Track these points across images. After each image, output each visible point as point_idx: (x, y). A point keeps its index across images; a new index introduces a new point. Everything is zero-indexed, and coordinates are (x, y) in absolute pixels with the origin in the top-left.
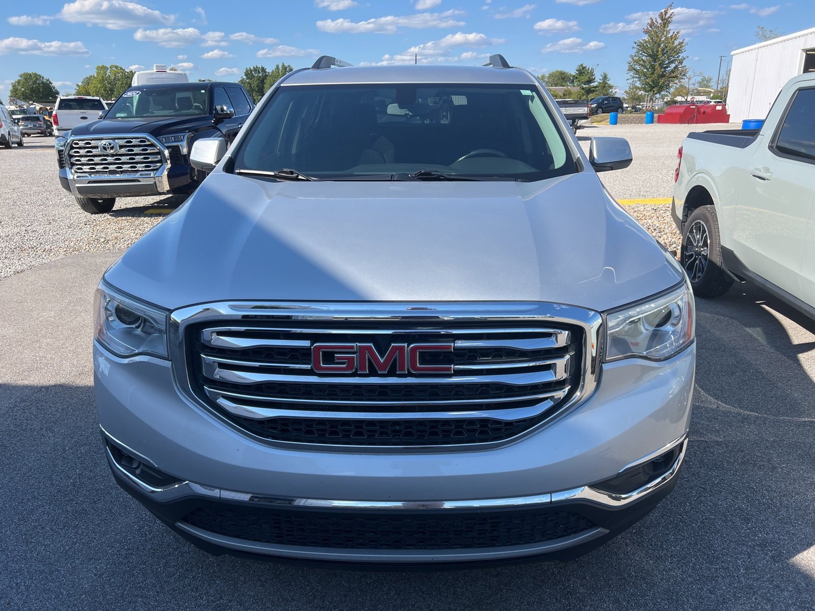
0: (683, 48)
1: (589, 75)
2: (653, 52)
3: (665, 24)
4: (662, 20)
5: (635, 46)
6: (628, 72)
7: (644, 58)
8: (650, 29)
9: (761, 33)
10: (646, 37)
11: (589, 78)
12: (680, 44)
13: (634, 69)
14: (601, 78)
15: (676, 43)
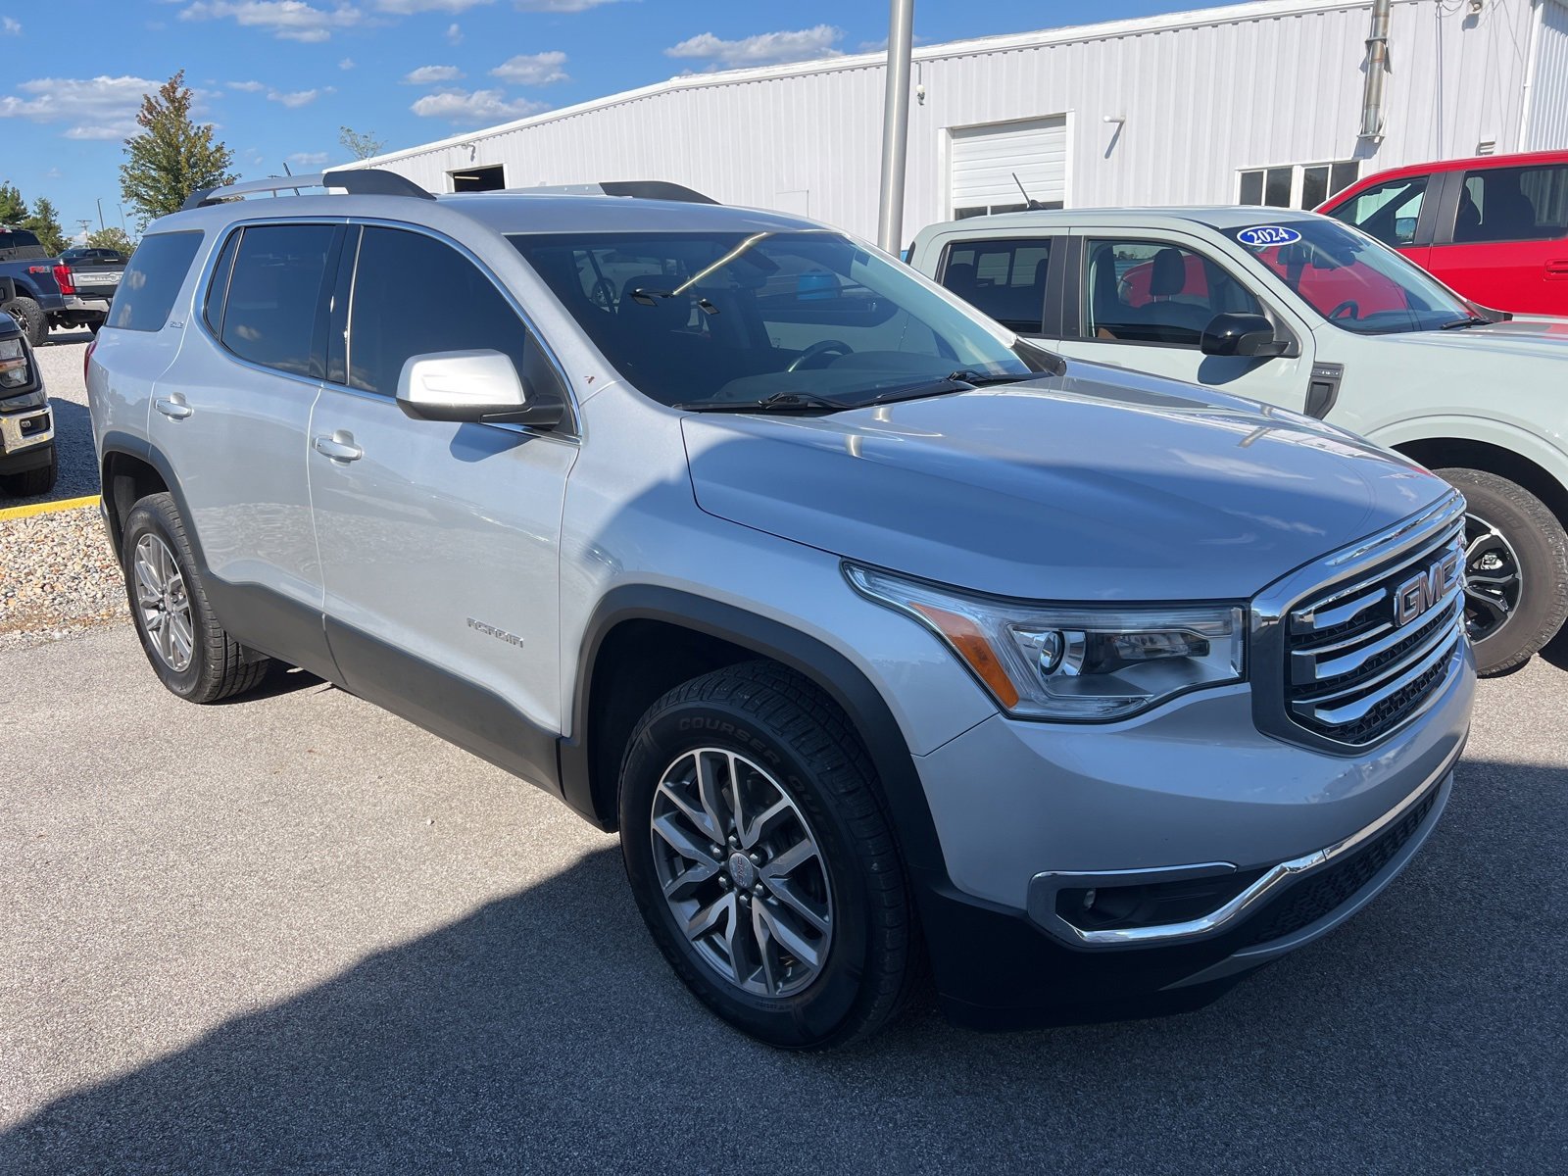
0: (227, 158)
1: (12, 204)
2: (168, 162)
3: (177, 110)
4: (172, 101)
5: (128, 147)
6: (125, 199)
7: (153, 173)
8: (150, 117)
9: (348, 139)
10: (145, 131)
11: (13, 209)
12: (219, 149)
13: (137, 195)
14: (37, 211)
15: (212, 147)
